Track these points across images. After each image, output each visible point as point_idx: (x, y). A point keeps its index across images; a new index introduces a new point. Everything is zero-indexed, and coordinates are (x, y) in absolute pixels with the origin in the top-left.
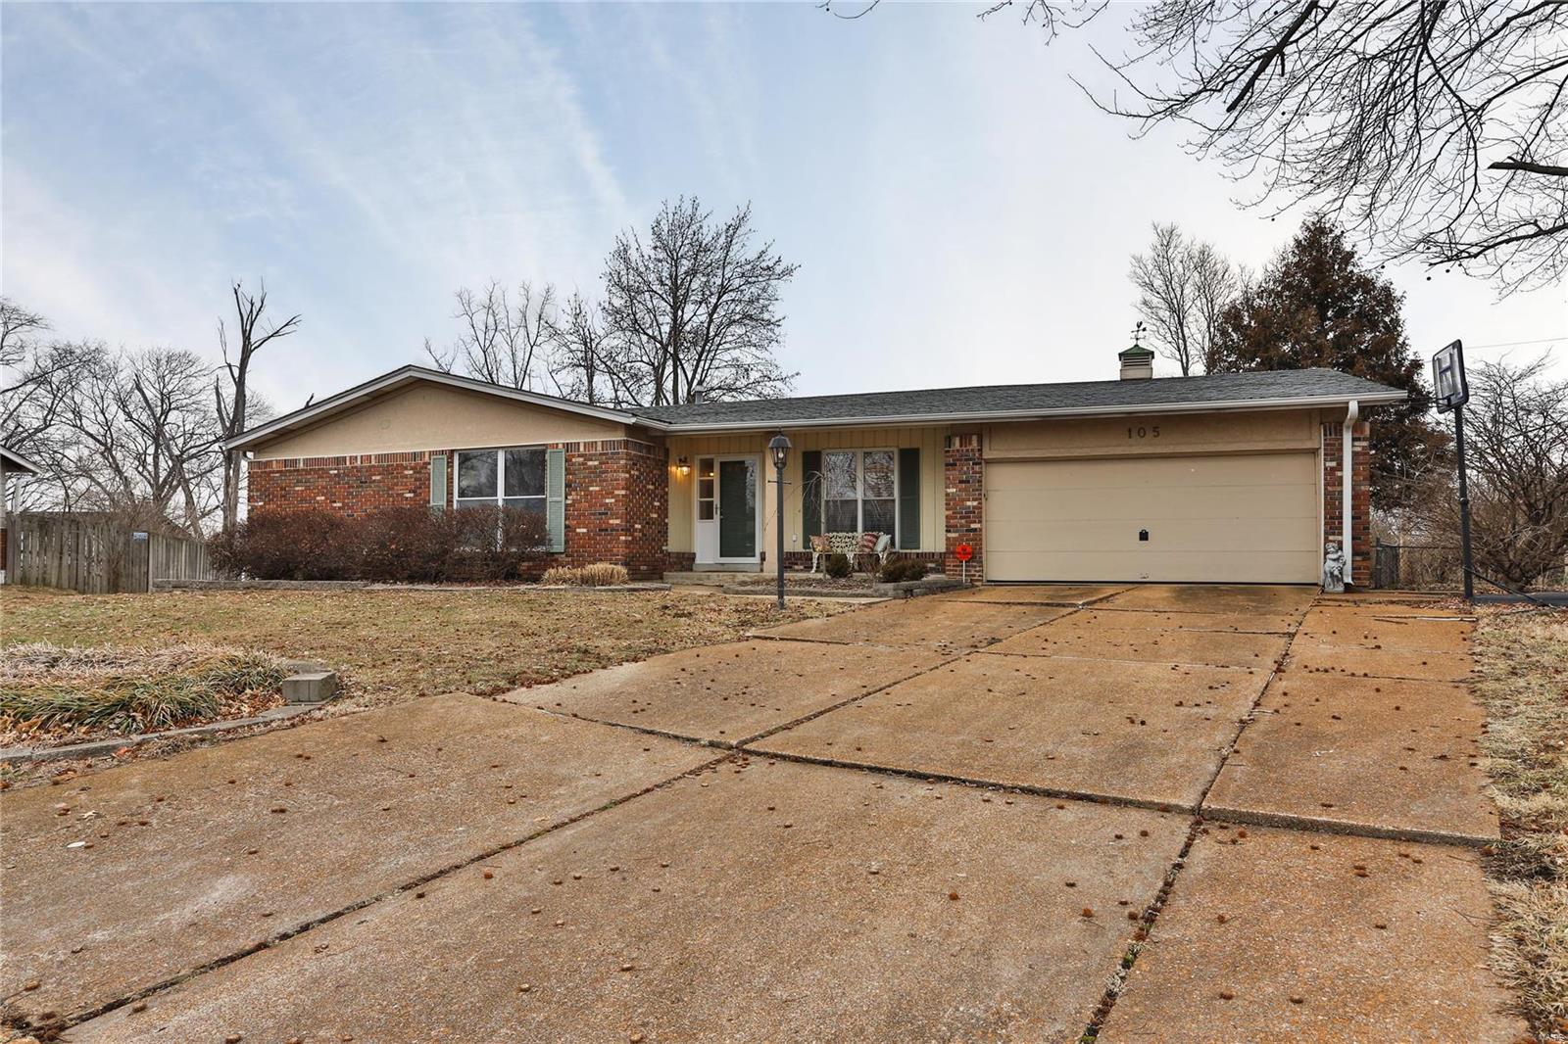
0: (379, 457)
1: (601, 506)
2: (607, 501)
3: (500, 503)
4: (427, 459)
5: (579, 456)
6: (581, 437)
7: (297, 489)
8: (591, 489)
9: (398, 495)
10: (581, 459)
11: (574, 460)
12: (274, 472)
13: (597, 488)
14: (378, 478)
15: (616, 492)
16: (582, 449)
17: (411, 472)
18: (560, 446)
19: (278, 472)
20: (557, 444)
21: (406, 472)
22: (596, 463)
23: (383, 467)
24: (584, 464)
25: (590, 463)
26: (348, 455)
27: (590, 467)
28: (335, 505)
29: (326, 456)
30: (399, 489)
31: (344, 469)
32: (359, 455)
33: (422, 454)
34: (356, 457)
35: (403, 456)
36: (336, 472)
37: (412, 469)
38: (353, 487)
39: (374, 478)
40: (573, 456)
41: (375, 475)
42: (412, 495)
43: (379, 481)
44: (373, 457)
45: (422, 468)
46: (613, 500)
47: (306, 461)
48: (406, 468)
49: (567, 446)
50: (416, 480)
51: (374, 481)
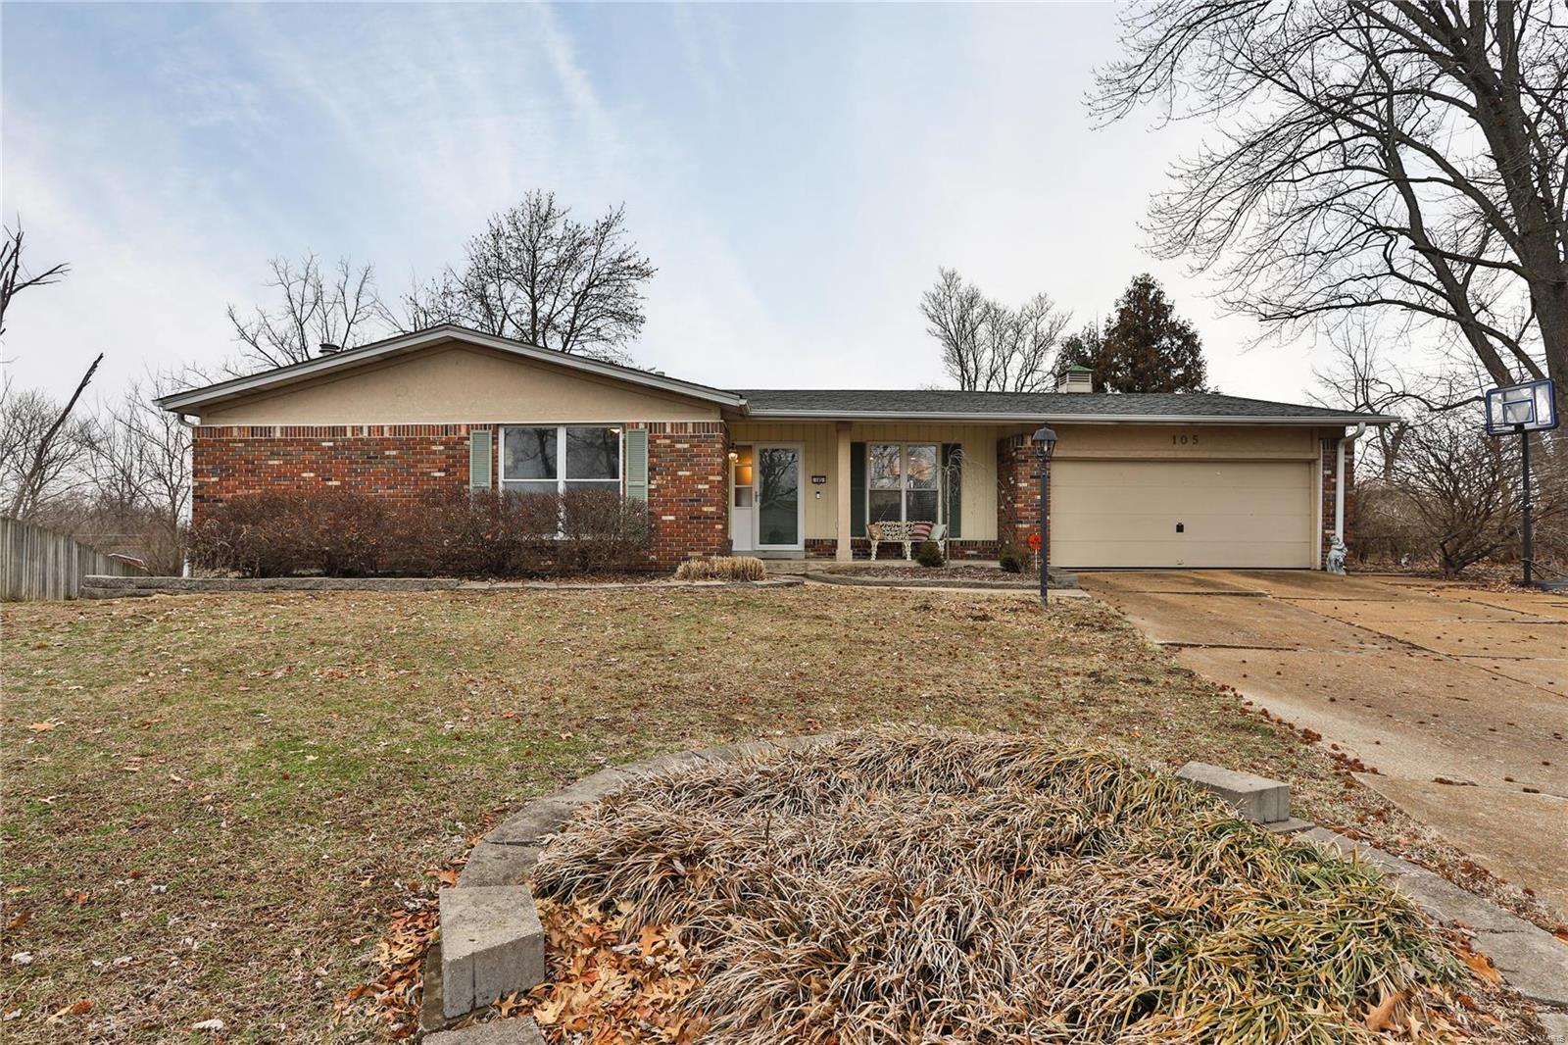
0: (394, 429)
1: (692, 492)
2: (700, 487)
3: (561, 488)
4: (463, 433)
5: (665, 437)
6: (668, 418)
7: (271, 462)
8: (680, 473)
9: (422, 474)
10: (668, 441)
11: (658, 441)
12: (235, 441)
13: (688, 473)
14: (394, 453)
15: (711, 478)
16: (668, 430)
17: (442, 448)
18: (641, 426)
19: (241, 441)
20: (637, 424)
21: (434, 448)
22: (686, 446)
23: (400, 440)
24: (670, 446)
25: (679, 446)
26: (349, 424)
27: (679, 450)
28: (330, 483)
29: (315, 425)
30: (424, 467)
31: (343, 441)
32: (365, 425)
33: (456, 428)
34: (361, 428)
35: (431, 429)
36: (331, 444)
37: (441, 444)
38: (357, 463)
39: (387, 453)
40: (658, 437)
41: (389, 449)
42: (443, 474)
43: (395, 457)
44: (386, 429)
45: (457, 444)
46: (707, 487)
47: (285, 430)
48: (434, 443)
49: (650, 426)
50: (448, 457)
51: (388, 457)
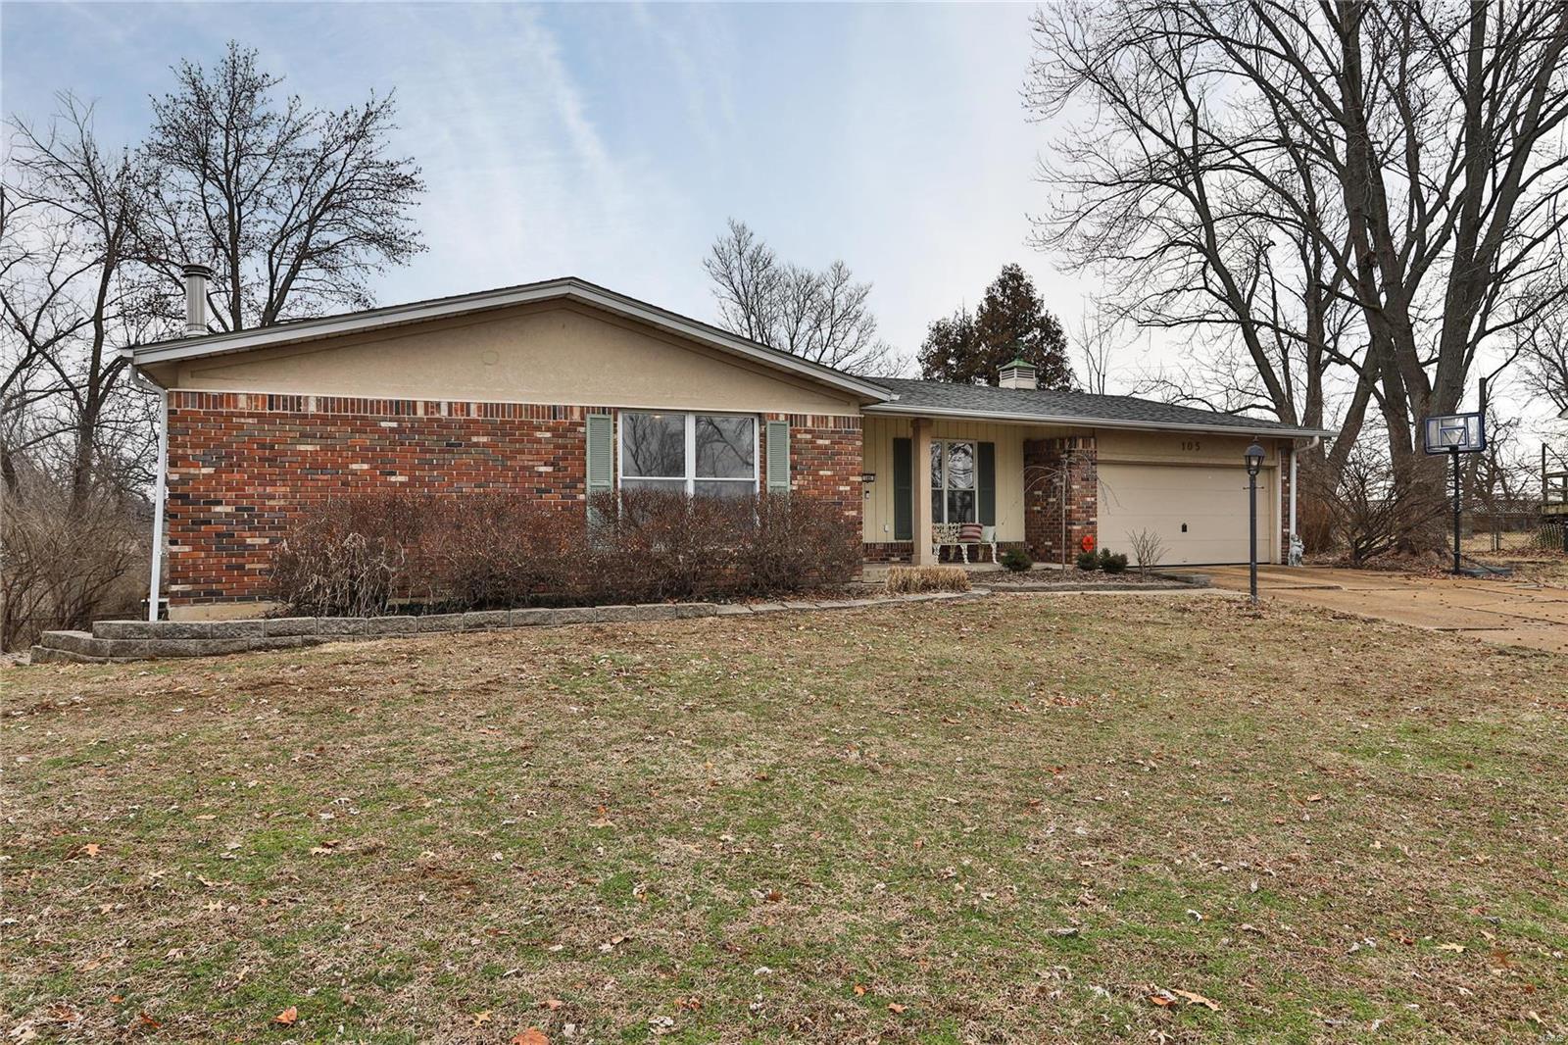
0: (484, 408)
1: (834, 494)
2: (842, 488)
3: (690, 490)
4: (576, 417)
5: (806, 432)
6: (810, 410)
7: (302, 448)
8: (821, 473)
9: (522, 468)
10: (809, 436)
11: (799, 436)
12: (241, 415)
13: (829, 473)
14: (484, 439)
15: (852, 479)
16: (809, 423)
17: (548, 435)
18: (782, 418)
19: (251, 415)
20: (777, 415)
21: (539, 435)
22: (827, 442)
23: (494, 423)
24: (811, 442)
25: (820, 442)
26: (420, 399)
27: (819, 447)
28: (393, 479)
29: (370, 397)
30: (525, 459)
31: (412, 422)
32: (444, 400)
33: (568, 410)
34: (438, 405)
35: (534, 410)
36: (394, 425)
37: (548, 430)
38: (432, 451)
39: (475, 439)
40: (799, 432)
41: (478, 435)
42: (550, 469)
43: (485, 445)
44: (473, 408)
45: (569, 430)
46: (848, 488)
47: (324, 403)
48: (538, 428)
49: (791, 418)
50: (557, 447)
51: (477, 445)
